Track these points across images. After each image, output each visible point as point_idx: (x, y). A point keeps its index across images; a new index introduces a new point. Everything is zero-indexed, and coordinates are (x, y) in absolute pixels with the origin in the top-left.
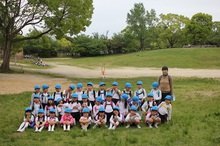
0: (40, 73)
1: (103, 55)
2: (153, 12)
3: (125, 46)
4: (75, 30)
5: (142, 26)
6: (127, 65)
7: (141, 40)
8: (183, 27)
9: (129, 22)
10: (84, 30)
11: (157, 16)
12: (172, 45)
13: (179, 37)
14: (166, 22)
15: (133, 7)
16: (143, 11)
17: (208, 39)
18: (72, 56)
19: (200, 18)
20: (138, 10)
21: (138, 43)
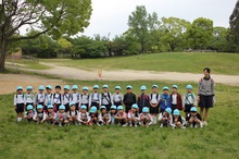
1: (103, 57)
2: (155, 15)
3: (126, 48)
4: (73, 30)
5: (144, 29)
6: (127, 68)
7: (142, 43)
8: (184, 31)
9: (130, 24)
10: (82, 31)
12: (173, 48)
13: (180, 41)
14: (167, 25)
15: (135, 10)
16: (145, 14)
17: (209, 44)
18: (72, 57)
19: (202, 22)
20: (139, 14)
21: (139, 46)
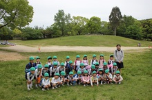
0: (4, 50)
1: (40, 39)
2: (69, 15)
3: (53, 34)
4: (23, 24)
5: (63, 23)
6: (54, 45)
7: (62, 31)
8: (85, 24)
9: (55, 20)
10: (28, 24)
11: (71, 17)
12: (79, 33)
13: (83, 29)
14: (76, 21)
16: (63, 14)
17: (99, 30)
18: (22, 39)
19: (94, 19)
20: (61, 14)
21: (61, 32)
